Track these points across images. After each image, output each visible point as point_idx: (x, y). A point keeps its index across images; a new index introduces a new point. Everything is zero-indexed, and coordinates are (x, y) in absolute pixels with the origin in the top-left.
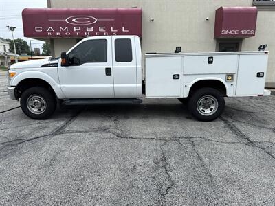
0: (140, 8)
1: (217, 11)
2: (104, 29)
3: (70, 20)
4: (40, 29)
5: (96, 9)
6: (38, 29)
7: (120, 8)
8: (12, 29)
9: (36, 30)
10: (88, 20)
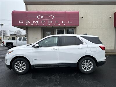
0: (78, 11)
1: (114, 13)
2: (58, 22)
3: (39, 17)
4: (22, 22)
5: (54, 11)
6: (20, 22)
7: (67, 11)
8: (2, 25)
9: (19, 22)
10: (50, 17)
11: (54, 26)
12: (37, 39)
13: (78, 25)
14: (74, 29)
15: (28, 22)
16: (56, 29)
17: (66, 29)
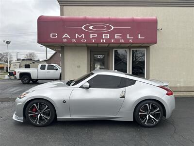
2: (120, 36)
3: (87, 28)
4: (55, 36)
6: (53, 36)
7: (136, 17)
8: (8, 43)
9: (51, 36)
10: (105, 28)
11: (113, 43)
12: (79, 67)
13: (156, 43)
14: (146, 49)
15: (66, 36)
16: (114, 50)
17: (132, 50)
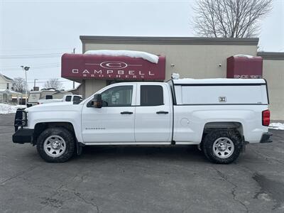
1: (228, 59)
2: (133, 73)
3: (104, 65)
4: (77, 71)
6: (74, 71)
8: (27, 69)
10: (120, 65)
13: (164, 79)
15: (86, 71)
